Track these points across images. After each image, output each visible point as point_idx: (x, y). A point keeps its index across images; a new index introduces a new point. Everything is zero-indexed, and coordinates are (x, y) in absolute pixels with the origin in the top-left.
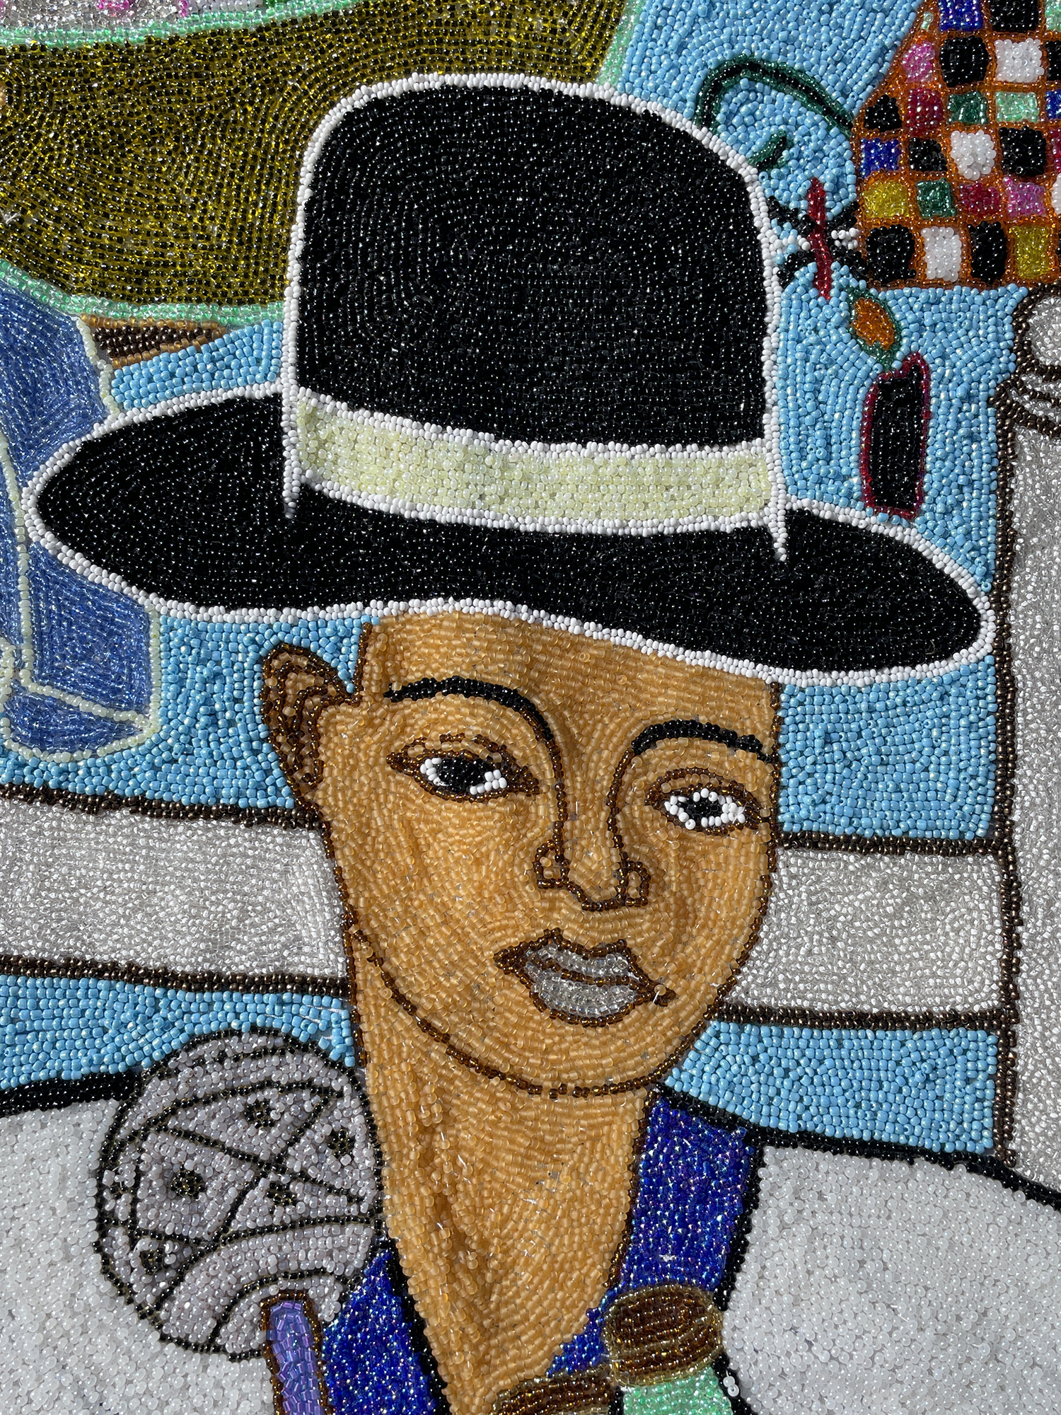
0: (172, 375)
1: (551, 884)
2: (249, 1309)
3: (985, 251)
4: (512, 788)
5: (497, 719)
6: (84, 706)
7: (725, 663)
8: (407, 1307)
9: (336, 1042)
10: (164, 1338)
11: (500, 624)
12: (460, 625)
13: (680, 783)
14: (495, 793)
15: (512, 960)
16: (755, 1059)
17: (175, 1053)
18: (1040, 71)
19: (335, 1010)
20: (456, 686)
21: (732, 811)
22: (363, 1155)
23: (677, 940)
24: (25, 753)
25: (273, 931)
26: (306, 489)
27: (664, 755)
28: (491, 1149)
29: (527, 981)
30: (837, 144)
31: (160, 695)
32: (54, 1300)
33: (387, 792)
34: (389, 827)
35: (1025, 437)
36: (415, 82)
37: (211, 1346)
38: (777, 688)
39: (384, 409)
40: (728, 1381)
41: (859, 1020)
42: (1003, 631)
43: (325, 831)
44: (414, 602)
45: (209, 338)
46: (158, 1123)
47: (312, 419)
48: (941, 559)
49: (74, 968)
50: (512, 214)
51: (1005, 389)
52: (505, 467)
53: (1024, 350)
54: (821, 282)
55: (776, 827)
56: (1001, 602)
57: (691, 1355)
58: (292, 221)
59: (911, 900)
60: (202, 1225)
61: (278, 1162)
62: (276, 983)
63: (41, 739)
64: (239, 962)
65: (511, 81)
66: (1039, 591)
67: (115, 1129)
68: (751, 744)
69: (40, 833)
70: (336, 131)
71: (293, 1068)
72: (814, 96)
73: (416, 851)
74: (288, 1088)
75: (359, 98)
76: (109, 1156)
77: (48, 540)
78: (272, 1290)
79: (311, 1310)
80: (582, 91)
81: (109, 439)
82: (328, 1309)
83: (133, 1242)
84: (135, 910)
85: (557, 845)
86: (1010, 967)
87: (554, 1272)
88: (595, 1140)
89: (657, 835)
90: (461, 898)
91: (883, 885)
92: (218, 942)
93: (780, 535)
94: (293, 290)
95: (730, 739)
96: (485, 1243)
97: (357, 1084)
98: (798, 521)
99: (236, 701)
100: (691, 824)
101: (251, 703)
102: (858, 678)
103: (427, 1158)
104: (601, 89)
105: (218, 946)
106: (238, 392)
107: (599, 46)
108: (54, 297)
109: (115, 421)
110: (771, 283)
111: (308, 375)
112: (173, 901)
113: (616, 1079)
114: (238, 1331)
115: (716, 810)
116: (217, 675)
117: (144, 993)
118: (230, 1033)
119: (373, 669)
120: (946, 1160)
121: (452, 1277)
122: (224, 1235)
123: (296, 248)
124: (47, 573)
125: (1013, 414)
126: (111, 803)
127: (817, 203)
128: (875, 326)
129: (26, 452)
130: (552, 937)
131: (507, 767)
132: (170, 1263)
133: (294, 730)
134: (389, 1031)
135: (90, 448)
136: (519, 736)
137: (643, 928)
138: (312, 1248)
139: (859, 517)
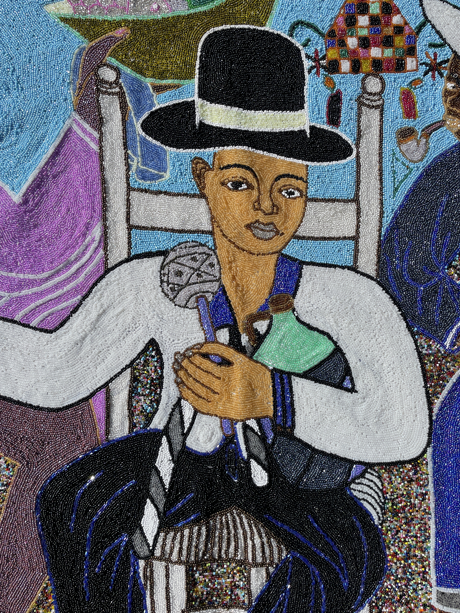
0: (170, 96)
1: (257, 210)
2: (193, 299)
3: (355, 66)
4: (248, 188)
5: (245, 172)
6: (153, 171)
7: (296, 161)
8: (227, 298)
9: (210, 244)
10: (175, 305)
11: (245, 151)
12: (236, 152)
13: (286, 187)
14: (244, 189)
15: (248, 227)
16: (301, 247)
17: (176, 246)
18: (368, 23)
19: (210, 238)
20: (235, 166)
21: (297, 194)
22: (217, 267)
23: (284, 222)
24: (140, 181)
25: (196, 220)
26: (200, 121)
27: (282, 182)
29: (252, 231)
30: (321, 41)
31: (170, 168)
32: (152, 297)
33: (220, 190)
34: (221, 198)
35: (363, 108)
36: (224, 27)
37: (185, 307)
38: (307, 166)
39: (218, 103)
40: (295, 313)
41: (324, 239)
42: (358, 153)
43: (206, 199)
44: (226, 147)
45: (178, 87)
46: (172, 261)
47: (202, 106)
48: (344, 137)
49: (153, 229)
50: (247, 58)
51: (359, 97)
52: (246, 116)
53: (364, 88)
54: (318, 73)
55: (307, 197)
56: (357, 145)
57: (287, 308)
58: (196, 60)
59: (336, 212)
60: (183, 282)
61: (199, 269)
62: (197, 231)
63: (144, 178)
64: (189, 227)
65: (246, 26)
66: (366, 143)
67: (163, 263)
68: (301, 179)
69: (144, 199)
70: (206, 39)
71: (201, 250)
72: (316, 30)
73: (227, 203)
74: (200, 254)
75: (211, 31)
76: (162, 268)
77: (144, 134)
78: (198, 295)
79: (206, 299)
80: (262, 29)
81: (156, 111)
82: (210, 299)
83: (168, 286)
84: (166, 216)
85: (258, 201)
86: (358, 227)
87: (258, 292)
88: (266, 264)
89: (281, 199)
90: (237, 214)
91: (330, 209)
92: (184, 222)
93: (308, 131)
94: (197, 76)
95: (297, 178)
96: (243, 286)
97: (215, 253)
98: (312, 128)
99: (186, 170)
100: (288, 197)
101: (190, 170)
102: (325, 164)
103: (230, 268)
104: (267, 28)
105: (184, 224)
106: (185, 100)
107: (267, 18)
108: (143, 79)
109: (157, 107)
110: (306, 74)
111: (201, 96)
112: (174, 214)
113: (271, 251)
114: (191, 303)
115: (293, 194)
116: (182, 164)
117: (168, 234)
118: (187, 242)
119: (217, 162)
120: (343, 267)
121: (236, 292)
122: (188, 284)
123: (197, 66)
124: (144, 141)
125: (361, 104)
126: (160, 192)
127: (317, 55)
128: (330, 83)
129: (138, 114)
130: (257, 221)
131: (247, 183)
132: (176, 289)
133: (199, 177)
134: (221, 242)
135: (152, 113)
136: (250, 177)
137: (277, 219)
138: (206, 287)
139: (326, 127)
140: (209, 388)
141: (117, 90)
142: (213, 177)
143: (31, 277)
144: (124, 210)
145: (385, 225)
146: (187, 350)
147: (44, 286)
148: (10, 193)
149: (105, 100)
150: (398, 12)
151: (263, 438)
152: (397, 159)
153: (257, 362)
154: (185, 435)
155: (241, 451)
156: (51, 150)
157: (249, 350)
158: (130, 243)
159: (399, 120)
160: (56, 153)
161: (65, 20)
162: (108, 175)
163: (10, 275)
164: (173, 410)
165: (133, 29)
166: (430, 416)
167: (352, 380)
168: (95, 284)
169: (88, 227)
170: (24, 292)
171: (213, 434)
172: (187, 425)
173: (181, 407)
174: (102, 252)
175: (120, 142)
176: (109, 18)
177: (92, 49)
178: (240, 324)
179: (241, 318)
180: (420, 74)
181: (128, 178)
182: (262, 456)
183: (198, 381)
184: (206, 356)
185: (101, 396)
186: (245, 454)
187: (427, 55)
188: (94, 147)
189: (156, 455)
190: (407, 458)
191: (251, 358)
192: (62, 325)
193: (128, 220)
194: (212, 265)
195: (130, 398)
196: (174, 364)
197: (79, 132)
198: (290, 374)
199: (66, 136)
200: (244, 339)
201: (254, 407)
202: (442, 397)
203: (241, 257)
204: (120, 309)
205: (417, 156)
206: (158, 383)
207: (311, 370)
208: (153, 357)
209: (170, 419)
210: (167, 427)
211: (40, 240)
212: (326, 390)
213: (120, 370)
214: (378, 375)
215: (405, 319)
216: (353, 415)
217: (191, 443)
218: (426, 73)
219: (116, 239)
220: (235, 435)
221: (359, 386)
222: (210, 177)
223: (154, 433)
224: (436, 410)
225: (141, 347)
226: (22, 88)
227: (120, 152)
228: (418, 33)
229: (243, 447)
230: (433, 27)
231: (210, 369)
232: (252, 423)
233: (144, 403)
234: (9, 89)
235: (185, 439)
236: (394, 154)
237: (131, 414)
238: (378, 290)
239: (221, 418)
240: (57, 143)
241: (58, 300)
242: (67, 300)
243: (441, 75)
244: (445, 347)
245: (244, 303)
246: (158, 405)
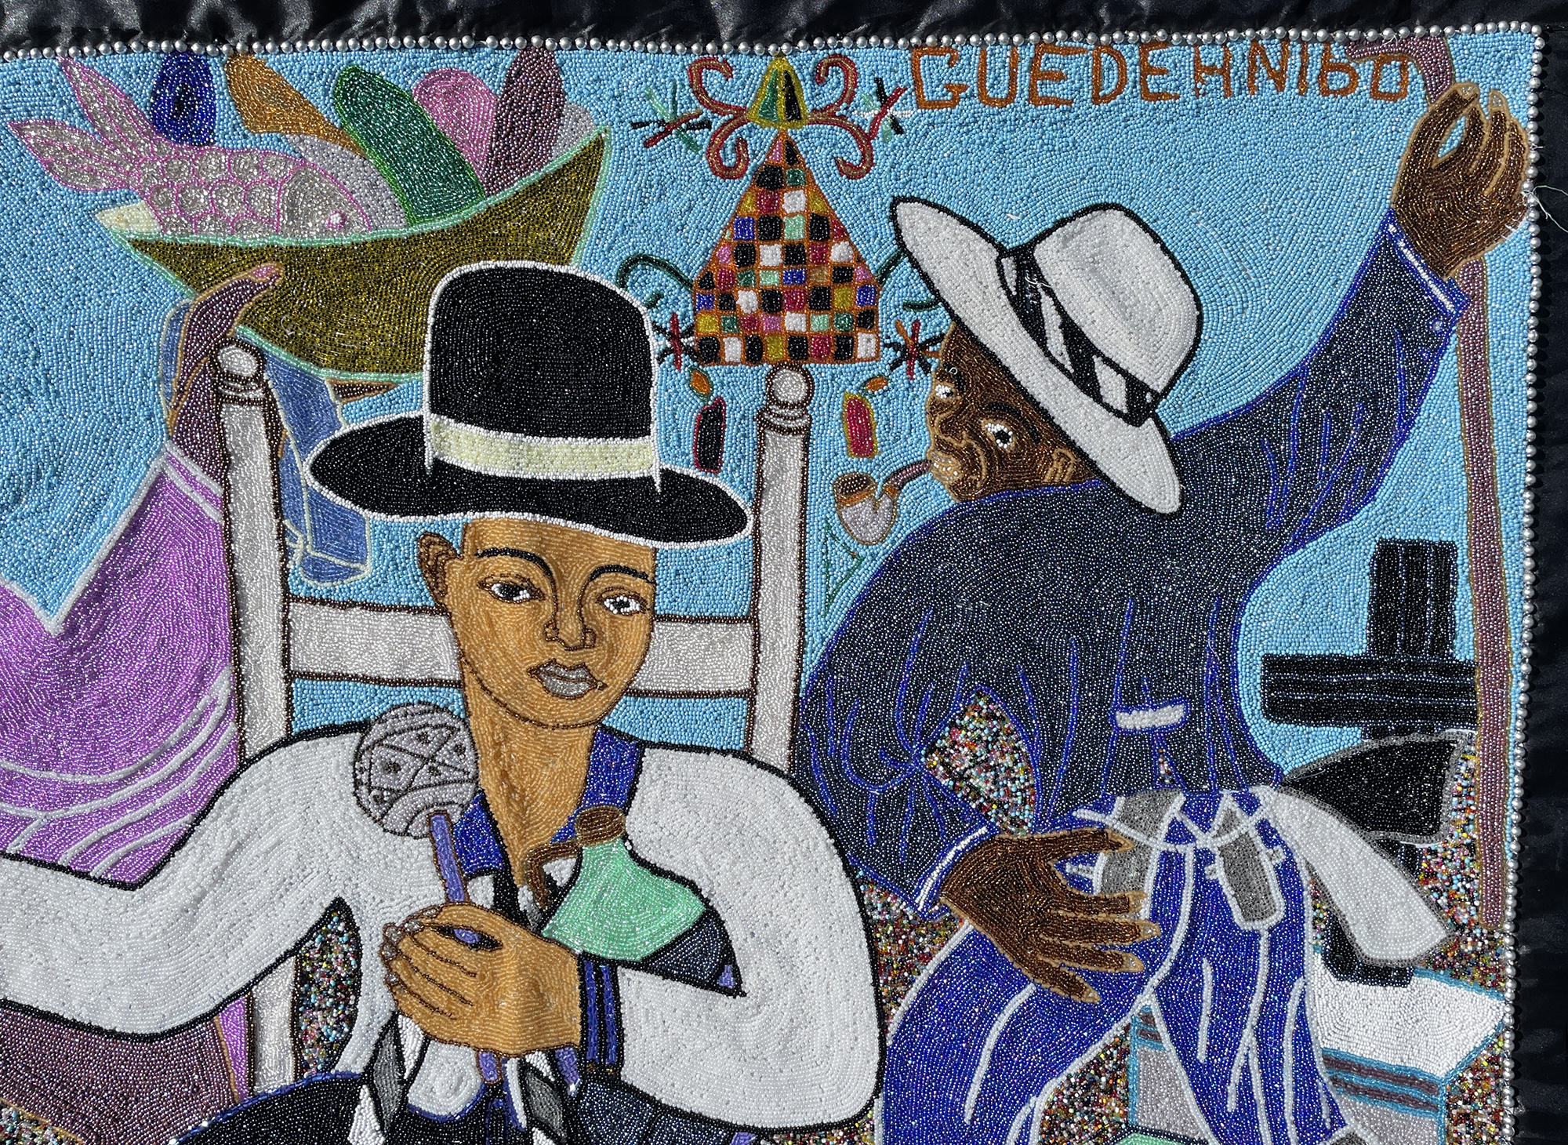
0: (371, 408)
1: (551, 639)
2: (422, 818)
3: (752, 349)
4: (532, 598)
5: (525, 567)
6: (337, 561)
7: (632, 539)
8: (490, 816)
9: (457, 707)
10: (385, 830)
11: (527, 523)
12: (509, 523)
13: (611, 593)
14: (525, 600)
15: (534, 672)
16: (642, 712)
17: (385, 713)
18: (781, 261)
19: (456, 694)
20: (507, 552)
21: (634, 606)
22: (469, 754)
23: (608, 662)
24: (311, 583)
25: (426, 660)
26: (436, 461)
27: (605, 580)
28: (526, 751)
29: (542, 681)
30: (685, 296)
31: (372, 555)
32: (336, 816)
33: (477, 599)
34: (478, 614)
35: (770, 435)
36: (482, 265)
37: (406, 833)
38: (656, 550)
39: (471, 423)
40: (627, 844)
41: (689, 695)
42: (757, 525)
43: (449, 616)
44: (487, 513)
45: (388, 389)
46: (379, 742)
47: (438, 428)
48: (730, 492)
49: (338, 677)
50: (531, 329)
51: (761, 414)
52: (530, 449)
53: (771, 394)
54: (677, 363)
55: (654, 612)
56: (756, 511)
57: (611, 834)
58: (426, 332)
59: (713, 644)
60: (400, 784)
61: (433, 758)
62: (429, 683)
63: (318, 576)
64: (412, 673)
65: (529, 264)
66: (776, 503)
67: (358, 748)
68: (644, 576)
69: (320, 618)
70: (445, 289)
71: (437, 719)
72: (674, 273)
73: (491, 625)
74: (436, 727)
75: (455, 273)
76: (358, 757)
77: (317, 486)
78: (431, 810)
79: (448, 818)
80: (563, 270)
81: (342, 439)
82: (455, 819)
83: (370, 792)
84: (364, 652)
85: (553, 623)
86: (755, 671)
87: (553, 802)
88: (571, 747)
89: (600, 617)
90: (512, 646)
91: (701, 637)
93: (658, 481)
94: (427, 366)
95: (634, 573)
96: (524, 790)
97: (466, 725)
98: (666, 474)
99: (408, 558)
100: (615, 611)
101: (413, 559)
102: (692, 545)
103: (498, 755)
104: (571, 269)
105: (402, 667)
106: (403, 415)
107: (571, 245)
108: (313, 370)
109: (345, 429)
110: (654, 363)
111: (436, 408)
112: (381, 647)
113: (581, 721)
114: (417, 827)
115: (627, 605)
116: (397, 547)
117: (370, 687)
118: (409, 704)
119: (469, 544)
120: (724, 752)
121: (509, 804)
122: (410, 788)
123: (428, 347)
124: (317, 501)
125: (764, 425)
126: (351, 604)
127: (675, 325)
128: (700, 383)
129: (305, 445)
130: (553, 662)
131: (531, 589)
132: (387, 800)
133: (433, 571)
134: (480, 703)
135: (334, 442)
136: (536, 574)
137: (593, 658)
138: (448, 793)
139: (693, 473)
140: (454, 993)
141: (259, 394)
142: (463, 572)
143: (89, 780)
144: (277, 641)
145: (809, 669)
146: (410, 918)
147: (115, 797)
148: (39, 613)
149: (233, 416)
150: (843, 234)
151: (559, 1088)
152: (832, 536)
153: (550, 940)
154: (406, 1084)
155: (514, 1113)
156: (122, 524)
157: (534, 918)
158: (289, 708)
159: (841, 460)
160: (134, 527)
161: (140, 244)
162: (244, 570)
163: (45, 774)
164: (382, 1036)
165: (289, 266)
166: (882, 1039)
167: (736, 972)
168: (220, 792)
169: (203, 677)
170: (74, 810)
171: (460, 1080)
172: (409, 1065)
173: (397, 1029)
174: (231, 727)
175: (268, 502)
176: (237, 241)
177: (205, 308)
178: (516, 867)
179: (518, 855)
180: (882, 367)
181: (285, 574)
182: (557, 1121)
183: (433, 981)
184: (447, 931)
185: (237, 1009)
186: (522, 1119)
187: (899, 328)
188: (212, 513)
189: (350, 1119)
190: (835, 1119)
191: (537, 933)
192: (154, 872)
193: (285, 662)
194: (459, 750)
195: (295, 1017)
196: (382, 946)
197: (180, 483)
198: (613, 964)
199: (153, 492)
200: (525, 898)
201: (541, 1027)
202: (906, 1003)
203: (520, 733)
204: (272, 840)
205: (874, 531)
206: (350, 986)
207: (656, 955)
208: (341, 934)
209: (376, 1052)
210: (369, 1069)
211: (104, 704)
212: (684, 992)
213: (273, 961)
214: (787, 964)
215: (841, 853)
216: (736, 1041)
217: (417, 1097)
218: (895, 364)
219: (261, 700)
220: (503, 1083)
221: (749, 982)
222: (457, 572)
223: (345, 1081)
224: (893, 1028)
225: (315, 915)
226: (57, 393)
227: (266, 523)
228: (881, 282)
229: (518, 1105)
230: (915, 264)
231: (455, 957)
232: (539, 1061)
233: (322, 1023)
234: (28, 393)
235: (405, 1091)
236: (829, 527)
237: (298, 1046)
238: (791, 796)
239: (477, 1049)
240: (134, 508)
241: (146, 823)
242: (163, 824)
243: (926, 368)
244: (915, 907)
245: (524, 823)
246: (351, 1027)
